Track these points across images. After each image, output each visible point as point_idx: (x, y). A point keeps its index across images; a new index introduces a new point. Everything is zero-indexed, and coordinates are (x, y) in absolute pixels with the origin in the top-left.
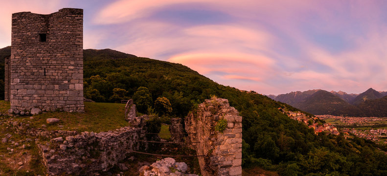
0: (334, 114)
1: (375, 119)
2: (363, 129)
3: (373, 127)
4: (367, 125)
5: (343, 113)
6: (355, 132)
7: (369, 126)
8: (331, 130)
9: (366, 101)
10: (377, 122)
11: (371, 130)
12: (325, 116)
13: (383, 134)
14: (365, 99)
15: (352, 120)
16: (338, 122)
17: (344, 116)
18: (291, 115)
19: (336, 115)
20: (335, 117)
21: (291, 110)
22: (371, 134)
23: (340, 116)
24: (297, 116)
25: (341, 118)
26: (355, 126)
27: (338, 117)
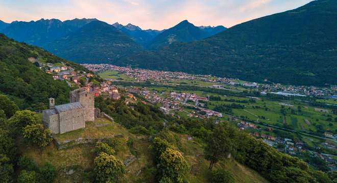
0: (116, 62)
1: (183, 77)
2: (160, 90)
3: (176, 88)
4: (168, 84)
5: (131, 63)
6: (146, 94)
7: (170, 87)
8: (110, 93)
9: (173, 43)
10: (185, 81)
11: (172, 93)
12: (102, 66)
13: (189, 101)
14: (171, 40)
15: (144, 75)
16: (122, 76)
17: (133, 68)
18: (52, 70)
19: (121, 65)
20: (118, 68)
21: (51, 62)
22: (170, 99)
23: (126, 66)
24: (61, 71)
25: (128, 70)
26: (148, 84)
27: (123, 69)
